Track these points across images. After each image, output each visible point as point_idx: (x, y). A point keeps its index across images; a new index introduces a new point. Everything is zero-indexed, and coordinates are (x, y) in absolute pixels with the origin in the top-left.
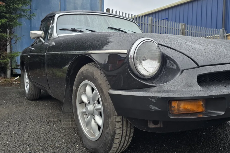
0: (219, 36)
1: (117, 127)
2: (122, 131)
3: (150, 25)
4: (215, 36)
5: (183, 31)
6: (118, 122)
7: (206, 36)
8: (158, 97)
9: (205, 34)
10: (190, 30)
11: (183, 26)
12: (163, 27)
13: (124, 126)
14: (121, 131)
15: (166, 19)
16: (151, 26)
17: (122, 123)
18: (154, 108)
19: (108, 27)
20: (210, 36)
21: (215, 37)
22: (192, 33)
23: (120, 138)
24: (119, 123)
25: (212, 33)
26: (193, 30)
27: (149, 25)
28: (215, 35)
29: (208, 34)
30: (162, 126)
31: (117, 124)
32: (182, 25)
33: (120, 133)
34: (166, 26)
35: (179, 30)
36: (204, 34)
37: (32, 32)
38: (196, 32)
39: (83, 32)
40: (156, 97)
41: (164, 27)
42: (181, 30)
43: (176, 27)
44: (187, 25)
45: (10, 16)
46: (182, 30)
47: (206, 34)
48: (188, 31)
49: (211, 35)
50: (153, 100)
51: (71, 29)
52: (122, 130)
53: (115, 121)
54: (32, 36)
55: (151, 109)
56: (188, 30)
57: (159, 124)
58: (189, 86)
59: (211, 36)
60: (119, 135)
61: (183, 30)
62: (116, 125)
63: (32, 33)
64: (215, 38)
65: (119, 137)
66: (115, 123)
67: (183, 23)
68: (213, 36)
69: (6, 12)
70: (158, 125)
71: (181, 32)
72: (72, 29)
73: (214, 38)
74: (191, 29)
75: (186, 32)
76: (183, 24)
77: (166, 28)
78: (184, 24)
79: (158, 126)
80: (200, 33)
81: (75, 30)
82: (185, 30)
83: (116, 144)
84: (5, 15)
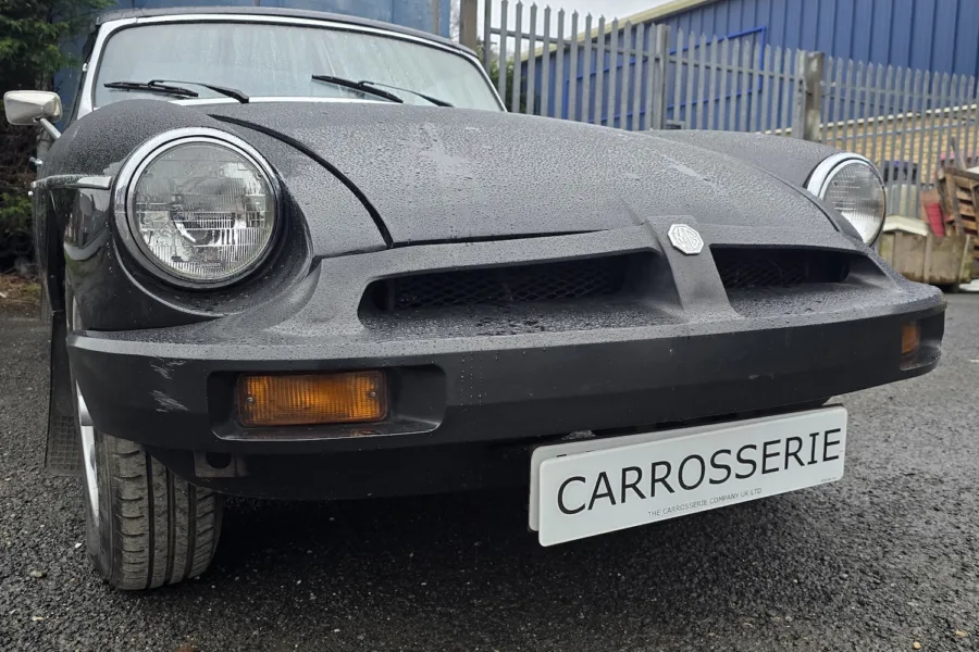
0: (973, 110)
1: (124, 473)
2: (146, 491)
3: (657, 60)
4: (965, 107)
5: (810, 84)
6: (127, 456)
7: (920, 107)
8: (178, 360)
9: (915, 101)
10: (844, 80)
11: (814, 65)
12: (719, 69)
13: (154, 473)
14: (143, 489)
15: (760, 30)
16: (662, 63)
17: (144, 462)
18: (168, 402)
19: (313, 77)
20: (938, 111)
21: (965, 111)
22: (853, 93)
23: (146, 516)
24: (133, 459)
25: (948, 93)
26: (858, 81)
27: (651, 60)
28: (965, 104)
29: (929, 101)
30: (242, 473)
31: (123, 462)
32: (808, 61)
33: (141, 499)
34: (730, 63)
35: (792, 80)
36: (911, 99)
37: (12, 95)
38: (873, 90)
39: (195, 95)
40: (172, 360)
41: (724, 67)
42: (801, 82)
43: (777, 68)
44: (831, 58)
45: (31, 26)
46: (808, 84)
47: (921, 100)
48: (834, 84)
49: (943, 102)
50: (164, 372)
51: (147, 82)
52: (145, 485)
53: (117, 454)
54: (12, 115)
55: (159, 406)
56: (833, 80)
57: (232, 464)
58: (315, 321)
59: (943, 109)
60: (137, 506)
61: (811, 81)
62: (118, 467)
63: (11, 101)
64: (964, 117)
65: (137, 514)
66: (117, 459)
67: (816, 50)
68: (956, 109)
69: (13, 7)
70: (228, 468)
71: (800, 91)
72: (152, 83)
73: (958, 115)
74: (849, 75)
75: (828, 91)
76: (812, 55)
77: (729, 71)
78: (815, 56)
79: (227, 472)
80: (892, 97)
81: (167, 88)
82: (822, 83)
83: (134, 540)
84: (8, 22)
